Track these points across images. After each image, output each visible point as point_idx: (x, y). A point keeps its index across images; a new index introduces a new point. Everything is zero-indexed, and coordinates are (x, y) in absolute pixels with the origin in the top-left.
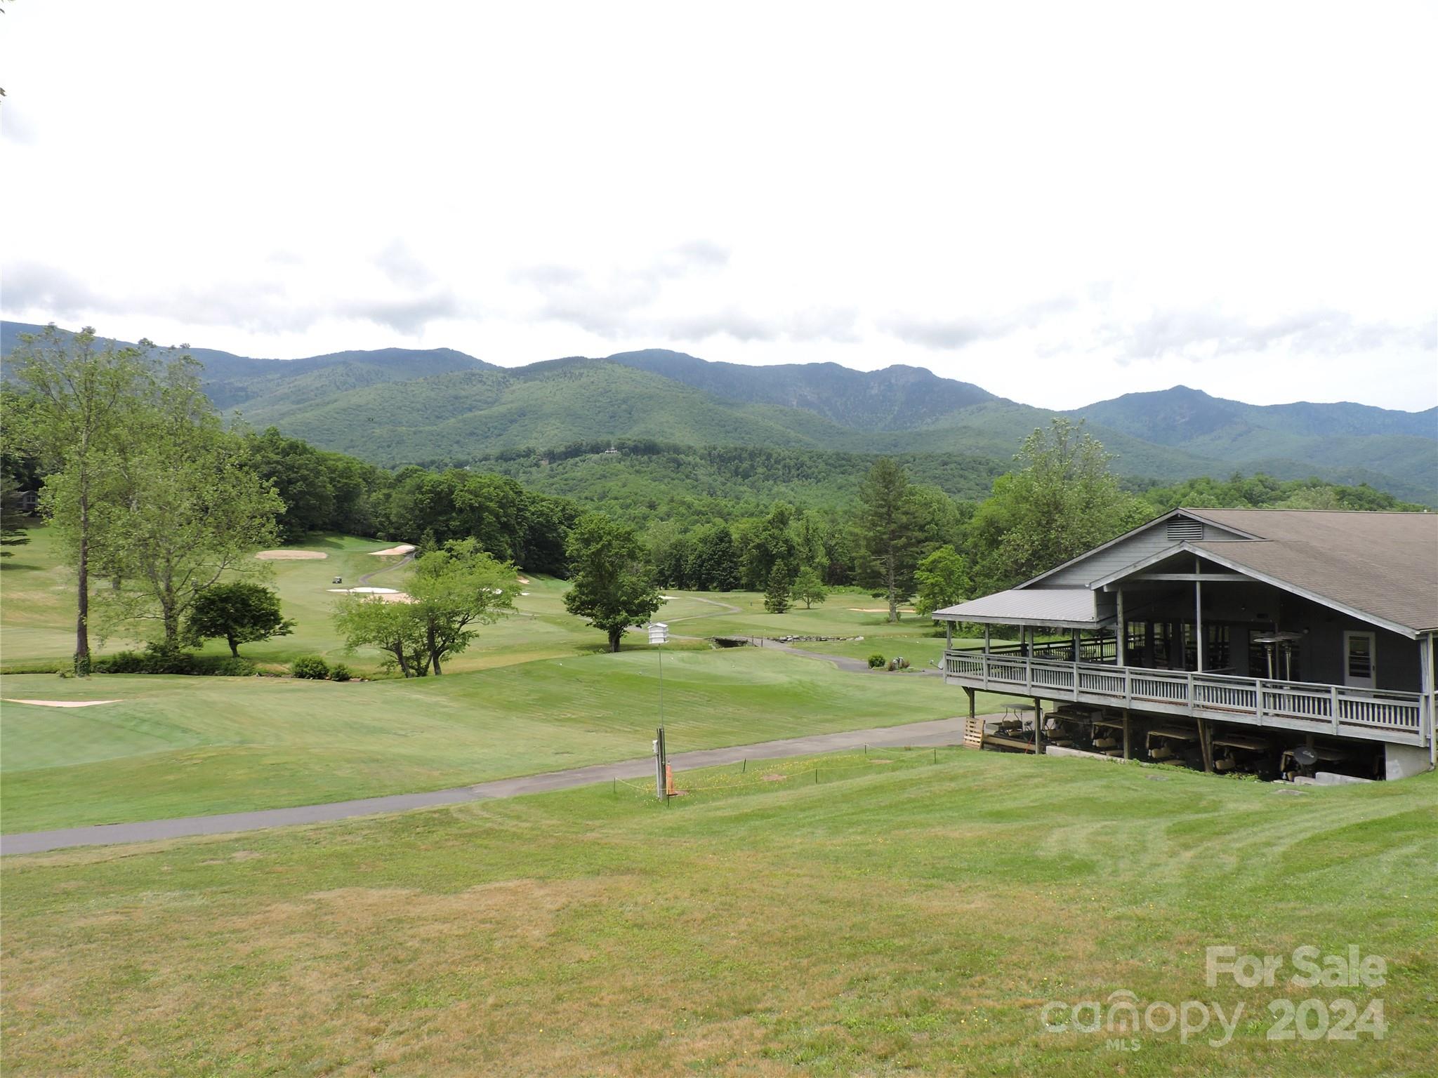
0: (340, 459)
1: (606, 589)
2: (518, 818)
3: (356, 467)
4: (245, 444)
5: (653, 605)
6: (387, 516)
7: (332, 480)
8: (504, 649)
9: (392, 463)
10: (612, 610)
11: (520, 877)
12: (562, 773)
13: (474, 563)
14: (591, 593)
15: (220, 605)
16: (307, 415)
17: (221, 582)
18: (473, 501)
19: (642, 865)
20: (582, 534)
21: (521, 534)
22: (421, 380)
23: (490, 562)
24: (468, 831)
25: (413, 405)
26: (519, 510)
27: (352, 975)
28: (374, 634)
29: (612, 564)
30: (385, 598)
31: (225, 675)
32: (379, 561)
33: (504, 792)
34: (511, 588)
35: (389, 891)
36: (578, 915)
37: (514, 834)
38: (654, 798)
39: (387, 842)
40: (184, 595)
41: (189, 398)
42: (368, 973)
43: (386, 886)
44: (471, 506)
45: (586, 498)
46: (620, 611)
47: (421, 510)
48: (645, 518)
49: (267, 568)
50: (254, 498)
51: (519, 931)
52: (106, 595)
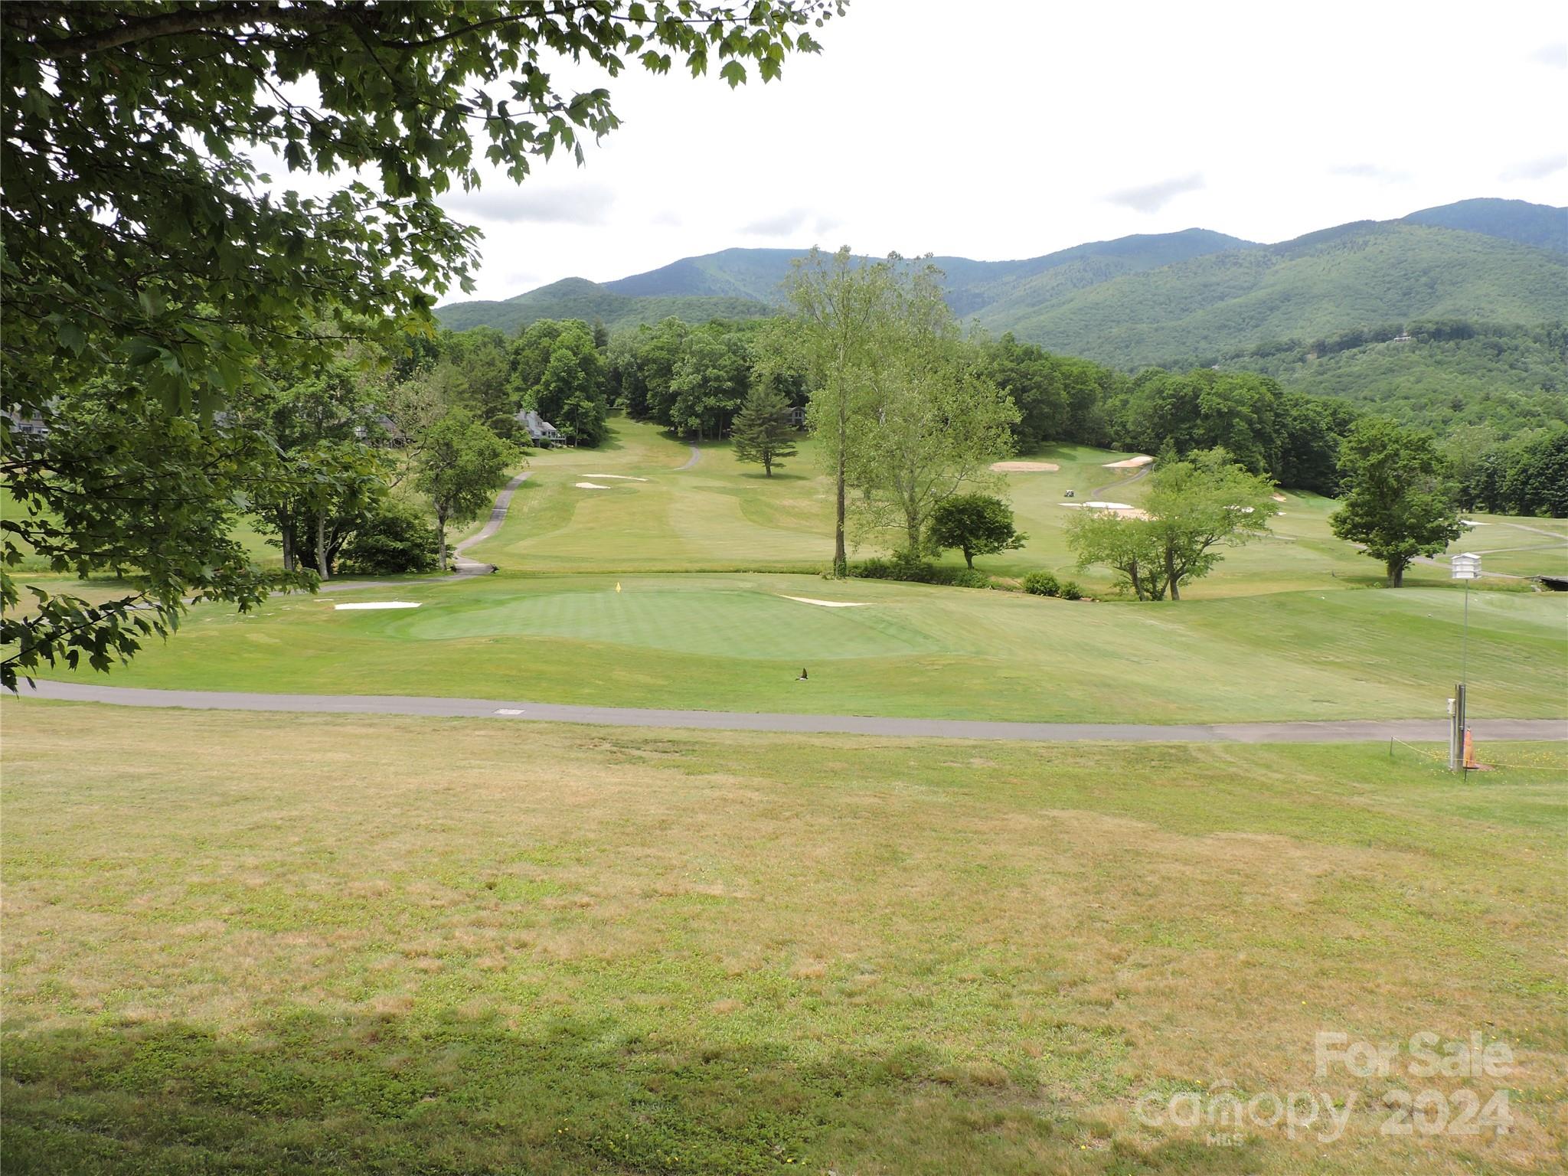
0: (1075, 364)
1: (1388, 510)
2: (1268, 767)
3: (1092, 372)
4: (982, 352)
5: (1452, 531)
6: (1124, 425)
7: (1066, 386)
8: (1252, 577)
9: (1130, 365)
10: (1394, 533)
11: (1271, 833)
12: (1322, 724)
13: (1222, 476)
14: (1367, 514)
15: (958, 516)
16: (1042, 318)
17: (959, 493)
18: (1222, 406)
19: (1430, 845)
20: (1361, 442)
21: (1279, 443)
22: (1166, 268)
23: (1241, 475)
24: (1209, 773)
25: (1156, 298)
26: (1277, 415)
27: (1091, 898)
28: (1107, 552)
29: (1398, 478)
30: (1121, 514)
31: (960, 585)
32: (1112, 474)
33: (1251, 736)
34: (1266, 506)
35: (1123, 822)
36: (1343, 886)
37: (1263, 785)
38: (1445, 768)
39: (1121, 771)
40: (926, 506)
41: (932, 308)
42: (1107, 898)
43: (1121, 816)
44: (1219, 412)
45: (1365, 398)
46: (1404, 537)
47: (1161, 417)
48: (1446, 422)
49: (1002, 479)
50: (991, 407)
51: (1272, 889)
52: (858, 503)
